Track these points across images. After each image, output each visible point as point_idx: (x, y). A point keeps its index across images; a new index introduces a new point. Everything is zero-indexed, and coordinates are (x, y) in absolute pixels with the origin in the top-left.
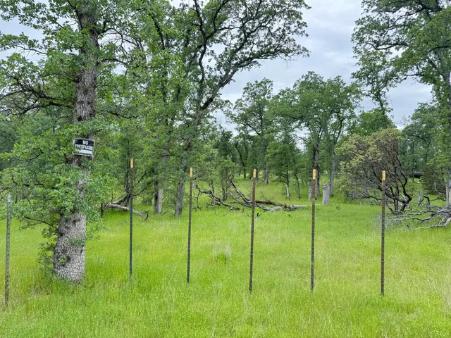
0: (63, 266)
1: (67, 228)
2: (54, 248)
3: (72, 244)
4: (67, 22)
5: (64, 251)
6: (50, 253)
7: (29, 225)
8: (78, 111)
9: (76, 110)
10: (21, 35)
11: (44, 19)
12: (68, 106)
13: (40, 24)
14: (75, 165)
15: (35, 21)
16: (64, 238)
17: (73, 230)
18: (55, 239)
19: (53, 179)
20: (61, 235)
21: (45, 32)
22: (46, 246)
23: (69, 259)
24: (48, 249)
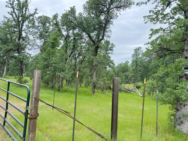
0: (179, 125)
1: (181, 108)
2: (175, 115)
3: (184, 116)
4: (179, 17)
5: (180, 118)
6: (172, 117)
7: (164, 104)
8: (185, 54)
9: (184, 54)
10: (160, 28)
11: (169, 19)
12: (179, 53)
13: (167, 21)
14: (184, 79)
15: (165, 21)
16: (179, 112)
17: (184, 109)
18: (174, 112)
19: (175, 85)
20: (178, 110)
21: (169, 24)
22: (171, 114)
23: (182, 122)
24: (172, 115)
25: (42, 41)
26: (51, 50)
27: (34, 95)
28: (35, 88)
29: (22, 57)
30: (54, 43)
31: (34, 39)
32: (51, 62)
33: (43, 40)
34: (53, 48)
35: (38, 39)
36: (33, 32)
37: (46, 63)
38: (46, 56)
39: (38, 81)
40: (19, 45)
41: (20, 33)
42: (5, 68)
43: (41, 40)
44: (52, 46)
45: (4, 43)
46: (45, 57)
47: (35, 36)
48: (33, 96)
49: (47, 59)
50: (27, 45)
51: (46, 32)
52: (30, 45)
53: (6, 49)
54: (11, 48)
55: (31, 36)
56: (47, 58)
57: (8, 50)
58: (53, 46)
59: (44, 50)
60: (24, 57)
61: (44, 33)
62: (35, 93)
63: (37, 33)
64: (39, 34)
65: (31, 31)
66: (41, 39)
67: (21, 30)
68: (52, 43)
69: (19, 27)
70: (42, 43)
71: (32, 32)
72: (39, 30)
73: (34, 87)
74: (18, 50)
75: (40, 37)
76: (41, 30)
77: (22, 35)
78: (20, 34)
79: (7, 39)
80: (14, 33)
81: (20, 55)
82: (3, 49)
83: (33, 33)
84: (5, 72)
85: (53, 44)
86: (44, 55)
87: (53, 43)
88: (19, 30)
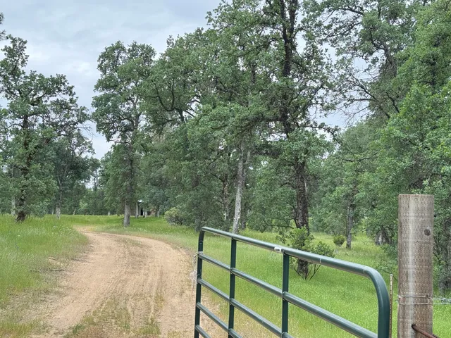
25: (374, 62)
26: (429, 97)
27: (411, 312)
28: (411, 279)
29: (301, 144)
30: (435, 57)
31: (340, 57)
32: (433, 156)
33: (379, 54)
34: (433, 83)
35: (359, 52)
36: (334, 27)
37: (407, 162)
38: (402, 129)
39: (420, 248)
40: (286, 94)
41: (287, 41)
42: (238, 199)
43: (370, 58)
44: (429, 78)
45: (226, 96)
46: (398, 133)
47: (342, 45)
48: (403, 316)
49: (412, 142)
50: (317, 89)
51: (394, 15)
52: (331, 87)
53: (243, 120)
54: (258, 113)
55: (326, 45)
56: (412, 136)
57: (247, 122)
58: (434, 73)
59: (389, 103)
60: (309, 144)
61: (383, 20)
62: (411, 302)
63: (351, 27)
64: (359, 28)
65: (326, 24)
66: (371, 53)
67: (291, 30)
68: (428, 62)
69: (283, 15)
70: (375, 72)
71: (329, 27)
72: (361, 12)
73: (407, 275)
74: (283, 118)
75: (367, 44)
76: (367, 9)
77: (294, 47)
78: (286, 47)
79: (237, 76)
80: (266, 45)
81: (293, 140)
82: (231, 120)
83: (336, 30)
84: (237, 217)
85: (433, 64)
86: (394, 127)
87: (431, 62)
88: (284, 32)
